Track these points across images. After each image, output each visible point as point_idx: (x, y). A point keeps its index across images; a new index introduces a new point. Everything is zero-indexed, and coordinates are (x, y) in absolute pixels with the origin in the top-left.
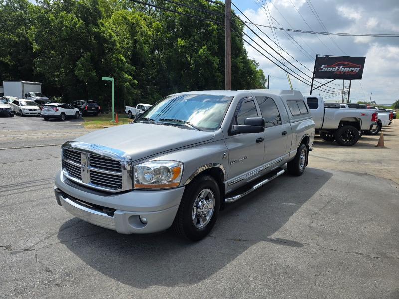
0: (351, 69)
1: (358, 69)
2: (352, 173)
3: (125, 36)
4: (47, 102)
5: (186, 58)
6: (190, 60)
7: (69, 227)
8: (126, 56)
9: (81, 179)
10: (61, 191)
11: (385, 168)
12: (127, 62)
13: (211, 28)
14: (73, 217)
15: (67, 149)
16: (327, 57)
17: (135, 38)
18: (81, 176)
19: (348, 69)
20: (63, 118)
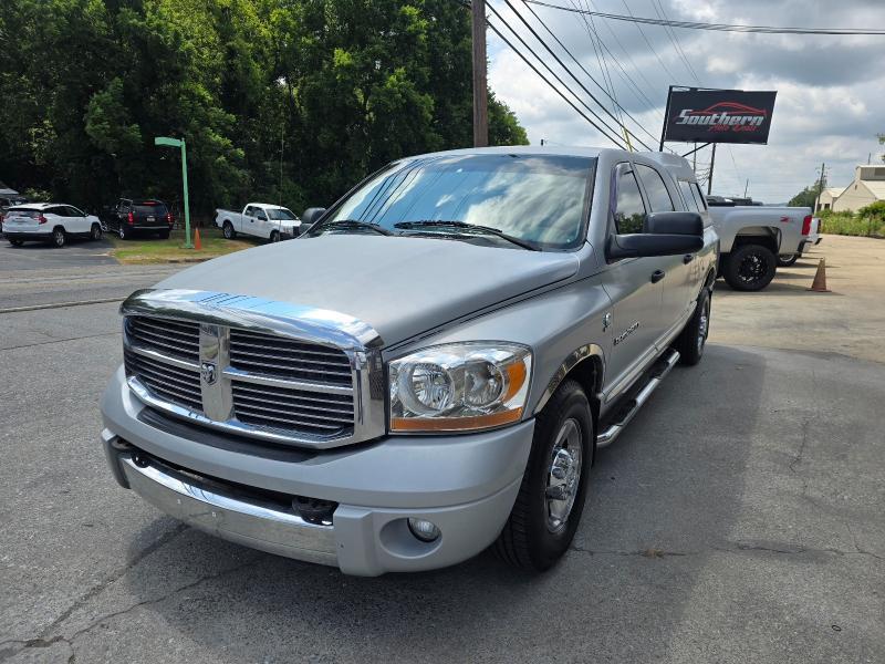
0: (745, 118)
1: (761, 118)
2: (802, 352)
3: (204, 40)
4: (14, 202)
5: (355, 97)
6: (365, 102)
7: (154, 547)
8: (211, 88)
9: (199, 407)
10: (129, 444)
11: (865, 337)
12: (215, 103)
13: (411, 28)
14: (157, 513)
15: (135, 313)
16: (694, 90)
17: (231, 43)
18: (200, 398)
19: (739, 118)
20: (61, 239)
